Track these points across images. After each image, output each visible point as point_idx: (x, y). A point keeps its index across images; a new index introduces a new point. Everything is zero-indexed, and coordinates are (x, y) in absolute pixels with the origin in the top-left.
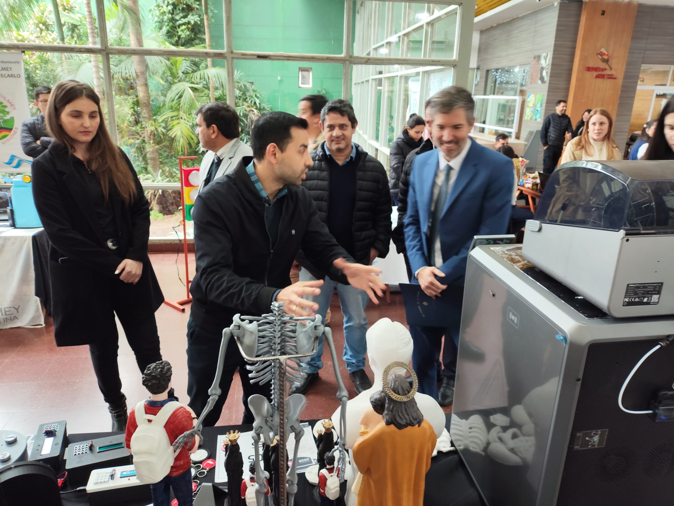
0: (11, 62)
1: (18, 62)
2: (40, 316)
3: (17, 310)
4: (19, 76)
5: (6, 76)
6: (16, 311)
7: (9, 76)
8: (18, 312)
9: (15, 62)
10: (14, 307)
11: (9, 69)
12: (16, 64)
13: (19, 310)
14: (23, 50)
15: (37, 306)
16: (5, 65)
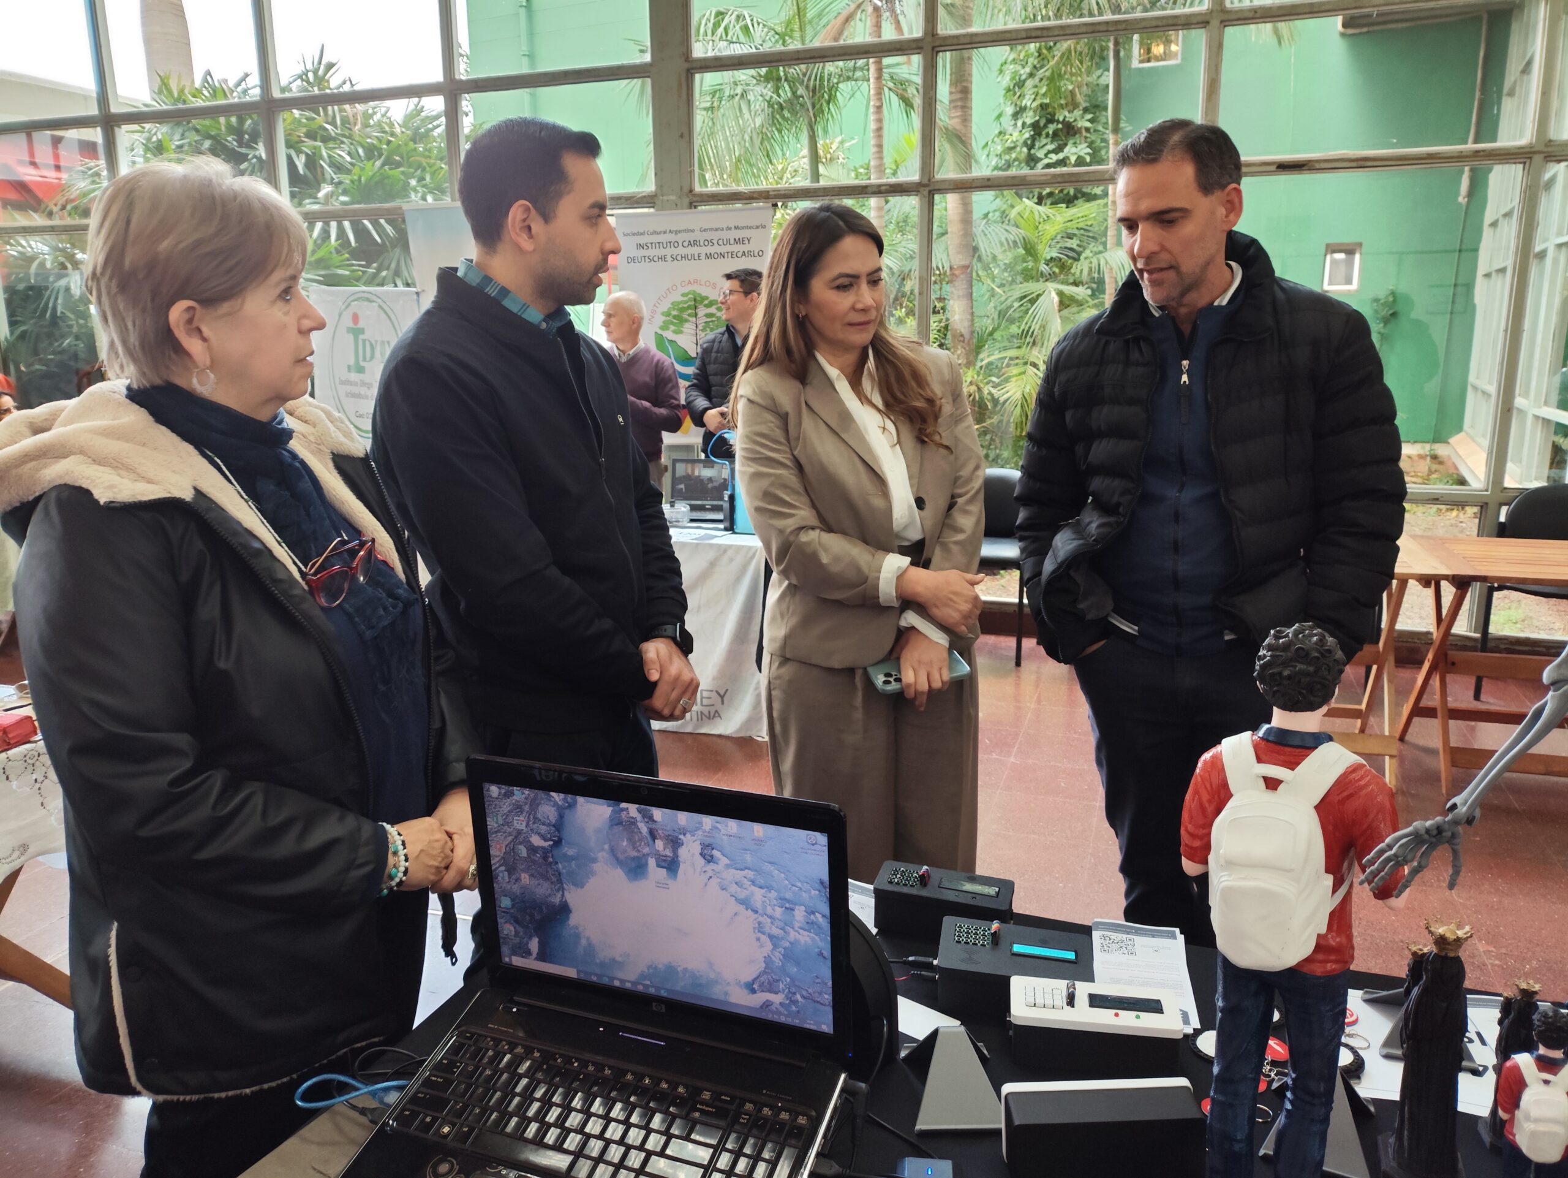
0: (751, 228)
1: (764, 227)
2: (761, 718)
3: (722, 697)
4: (761, 253)
5: (739, 255)
6: (719, 699)
7: (744, 254)
8: (723, 703)
9: (757, 227)
10: (717, 692)
11: (746, 241)
12: (760, 230)
13: (725, 698)
14: (774, 201)
15: (759, 696)
16: (739, 234)
